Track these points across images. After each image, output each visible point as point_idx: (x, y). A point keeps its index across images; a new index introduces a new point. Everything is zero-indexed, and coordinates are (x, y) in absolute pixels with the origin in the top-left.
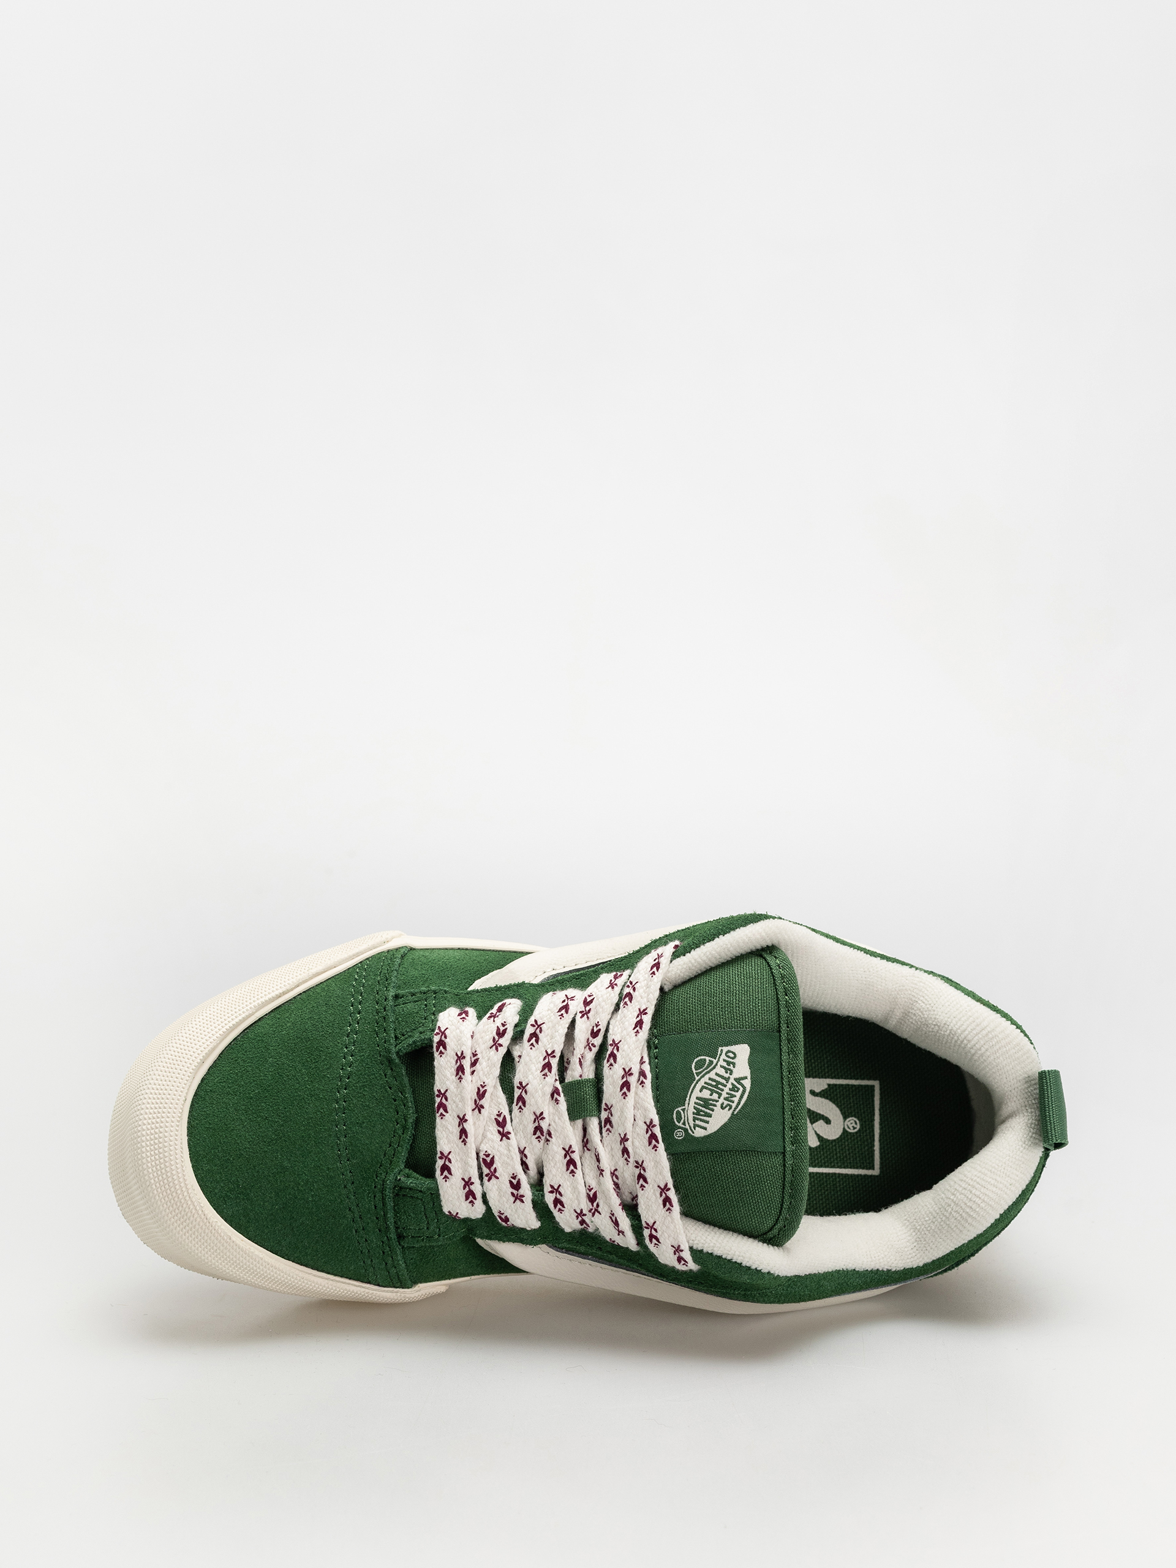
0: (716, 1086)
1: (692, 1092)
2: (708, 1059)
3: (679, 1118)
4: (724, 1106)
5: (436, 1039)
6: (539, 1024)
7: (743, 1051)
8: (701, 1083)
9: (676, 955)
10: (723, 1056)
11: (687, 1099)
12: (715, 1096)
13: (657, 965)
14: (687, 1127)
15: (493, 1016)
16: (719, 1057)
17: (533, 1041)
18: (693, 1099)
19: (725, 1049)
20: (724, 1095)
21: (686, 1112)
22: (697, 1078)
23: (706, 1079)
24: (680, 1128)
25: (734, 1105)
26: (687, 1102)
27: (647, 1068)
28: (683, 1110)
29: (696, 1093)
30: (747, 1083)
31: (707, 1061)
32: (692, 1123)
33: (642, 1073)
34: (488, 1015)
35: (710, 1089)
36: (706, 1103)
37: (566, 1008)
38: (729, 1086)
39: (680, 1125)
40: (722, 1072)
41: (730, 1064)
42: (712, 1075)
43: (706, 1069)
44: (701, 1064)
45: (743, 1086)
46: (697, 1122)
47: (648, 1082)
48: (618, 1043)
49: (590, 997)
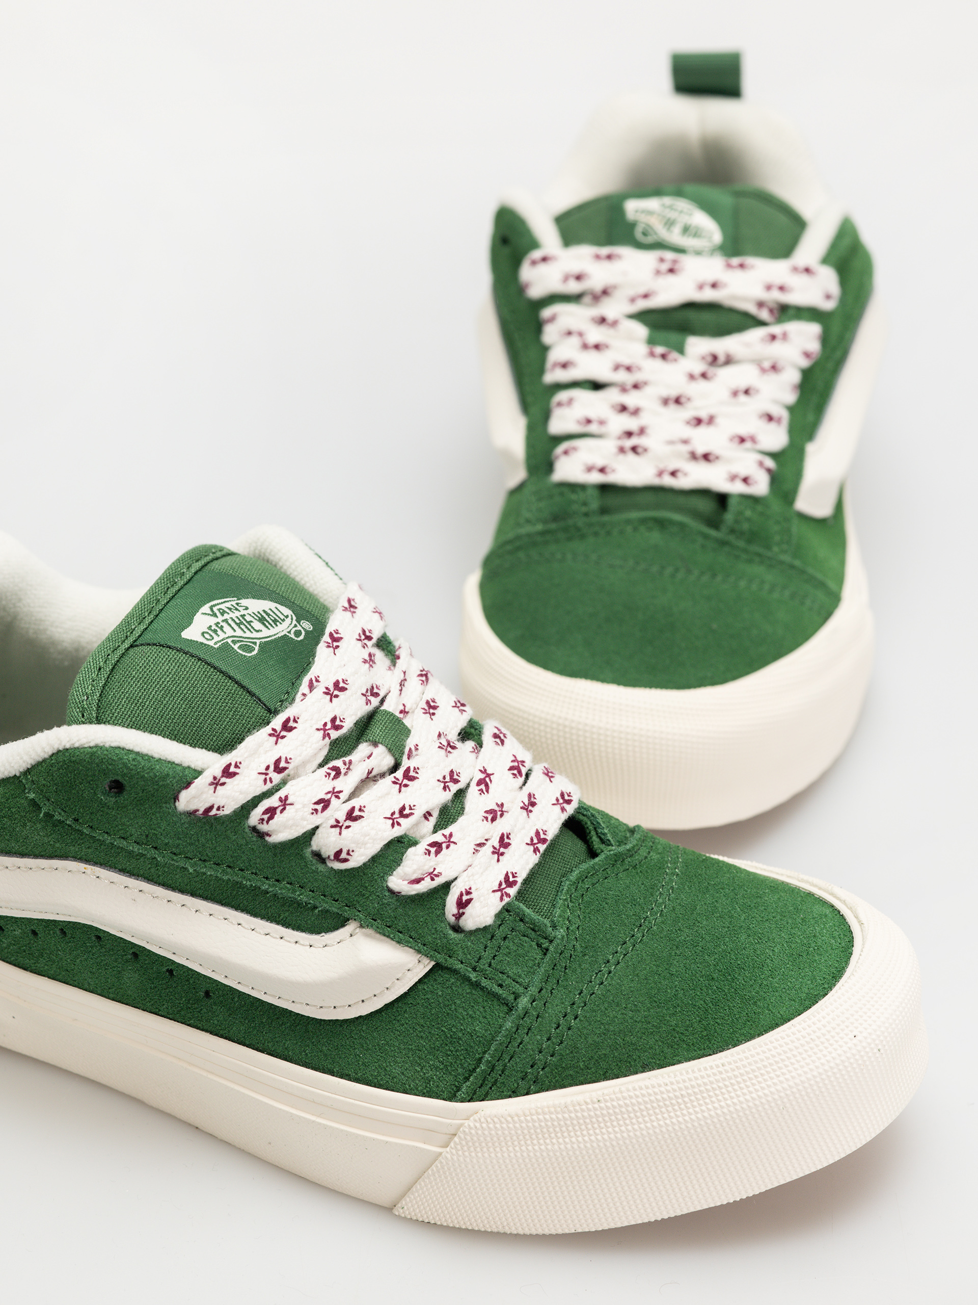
0: (241, 623)
1: (271, 636)
2: (236, 647)
3: (298, 632)
4: (244, 608)
5: (512, 891)
6: (391, 821)
7: (193, 633)
8: (255, 635)
9: (198, 773)
10: (216, 639)
12: (248, 618)
13: (228, 772)
14: (294, 622)
15: (433, 876)
16: (220, 641)
17: (407, 811)
18: (272, 631)
19: (211, 643)
20: (237, 614)
21: (289, 630)
22: (258, 642)
23: (248, 634)
24: (302, 627)
25: (234, 603)
27: (304, 688)
28: (289, 632)
29: (265, 633)
30: (206, 608)
31: (239, 644)
32: (288, 620)
33: (311, 687)
34: (439, 881)
35: (250, 625)
36: (262, 620)
37: (351, 816)
38: (226, 616)
39: (299, 627)
40: (226, 628)
41: (213, 630)
42: (239, 633)
43: (242, 641)
44: (249, 649)
45: (212, 610)
46: (282, 617)
47: (311, 675)
48: (321, 729)
49: (316, 810)
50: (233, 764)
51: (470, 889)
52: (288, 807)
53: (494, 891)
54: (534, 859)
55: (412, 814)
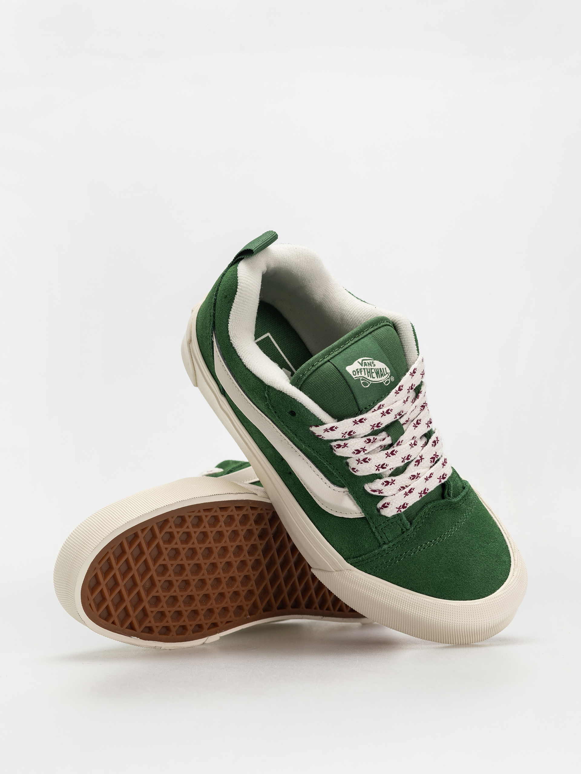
0: (369, 372)
1: (377, 381)
2: (362, 382)
3: (388, 382)
4: (374, 365)
5: (403, 510)
6: (377, 468)
7: (350, 369)
8: (371, 379)
9: (322, 423)
10: (357, 376)
11: (380, 382)
12: (373, 371)
13: (332, 429)
14: (389, 377)
15: (380, 492)
16: (358, 377)
17: (385, 466)
18: (379, 379)
19: (354, 377)
20: (370, 367)
21: (384, 380)
22: (371, 382)
23: (369, 378)
24: (390, 380)
25: (371, 361)
26: (381, 381)
27: (376, 407)
28: (384, 381)
29: (376, 379)
30: (360, 360)
31: (363, 381)
32: (387, 375)
33: (379, 408)
34: (381, 494)
35: (372, 374)
36: (377, 373)
37: (365, 460)
38: (366, 367)
39: (389, 380)
40: (363, 372)
41: (358, 371)
42: (366, 376)
43: (365, 380)
44: (365, 384)
45: (362, 362)
46: (385, 373)
47: (382, 403)
48: (372, 426)
49: (354, 453)
50: (335, 427)
51: (389, 503)
52: (346, 447)
53: (396, 508)
54: (418, 499)
55: (386, 468)
